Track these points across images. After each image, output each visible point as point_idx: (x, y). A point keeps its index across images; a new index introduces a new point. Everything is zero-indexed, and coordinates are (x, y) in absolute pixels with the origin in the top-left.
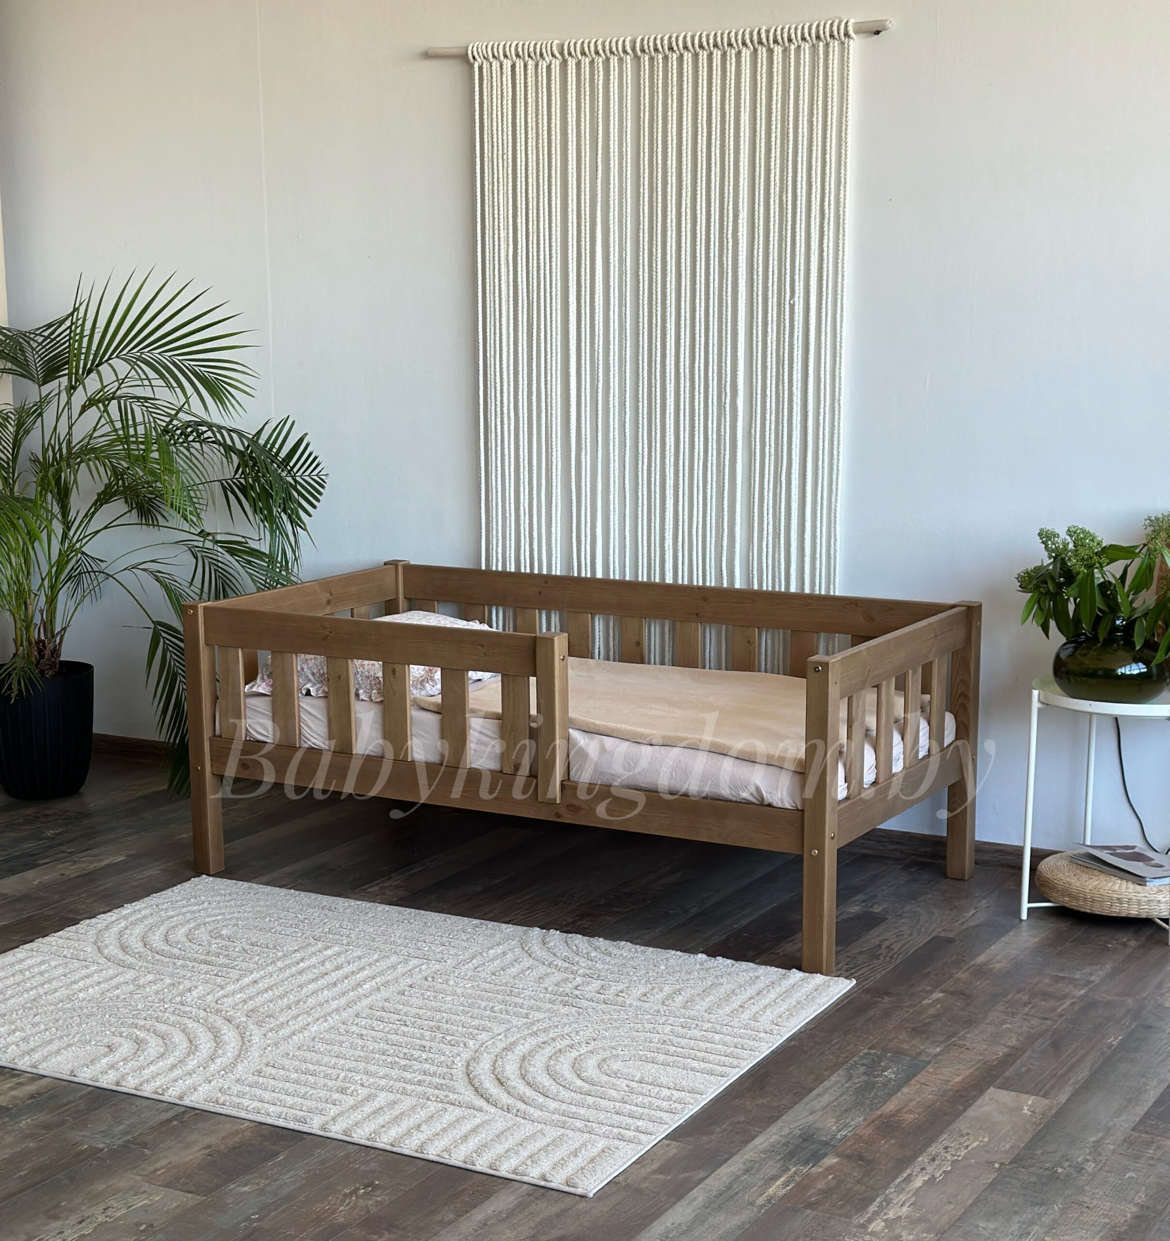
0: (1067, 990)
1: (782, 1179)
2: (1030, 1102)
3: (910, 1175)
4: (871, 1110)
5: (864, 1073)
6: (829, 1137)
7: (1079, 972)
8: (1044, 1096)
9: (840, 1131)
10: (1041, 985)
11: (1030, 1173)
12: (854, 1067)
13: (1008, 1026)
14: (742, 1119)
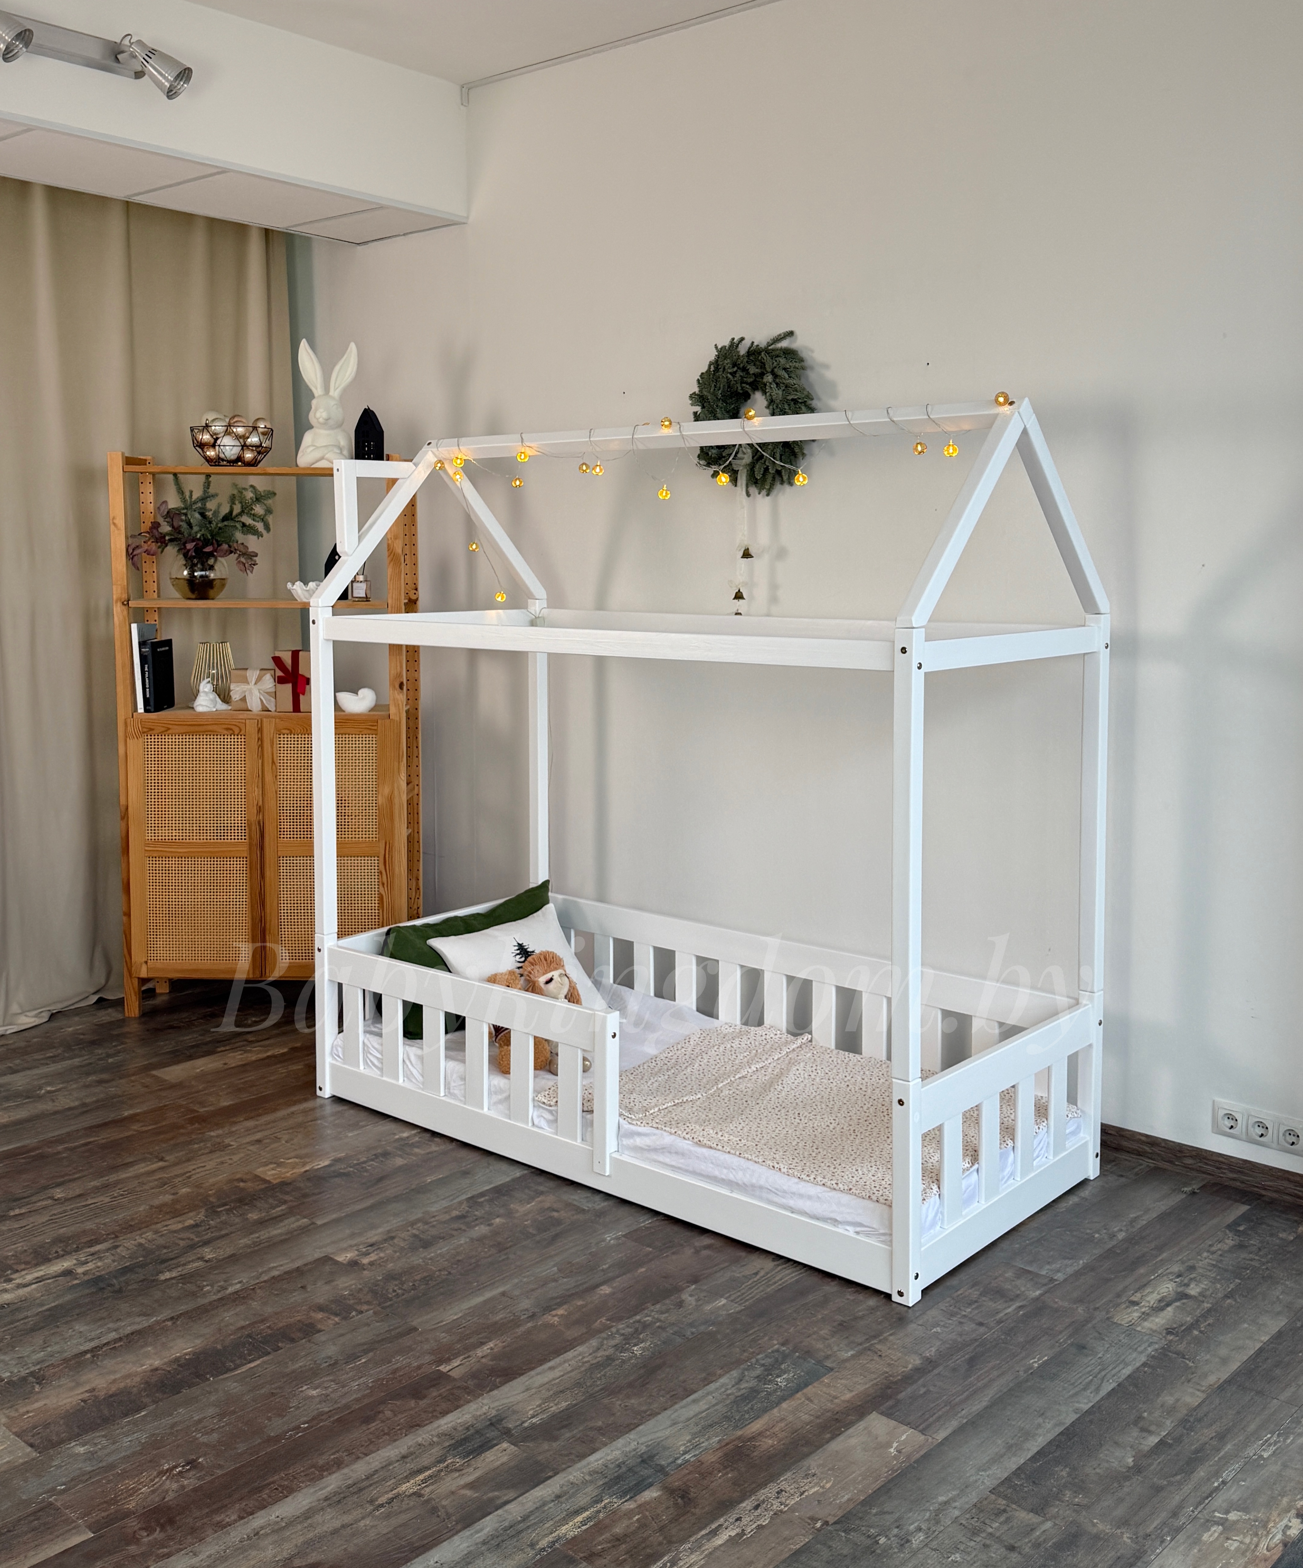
0: (1023, 1289)
1: (586, 1514)
2: (904, 1437)
3: (721, 1526)
4: (736, 1427)
5: (757, 1377)
6: (671, 1460)
7: (1048, 1267)
8: (922, 1432)
9: (685, 1453)
10: (1001, 1279)
11: (848, 1540)
12: (751, 1368)
13: (939, 1329)
14: (600, 1423)
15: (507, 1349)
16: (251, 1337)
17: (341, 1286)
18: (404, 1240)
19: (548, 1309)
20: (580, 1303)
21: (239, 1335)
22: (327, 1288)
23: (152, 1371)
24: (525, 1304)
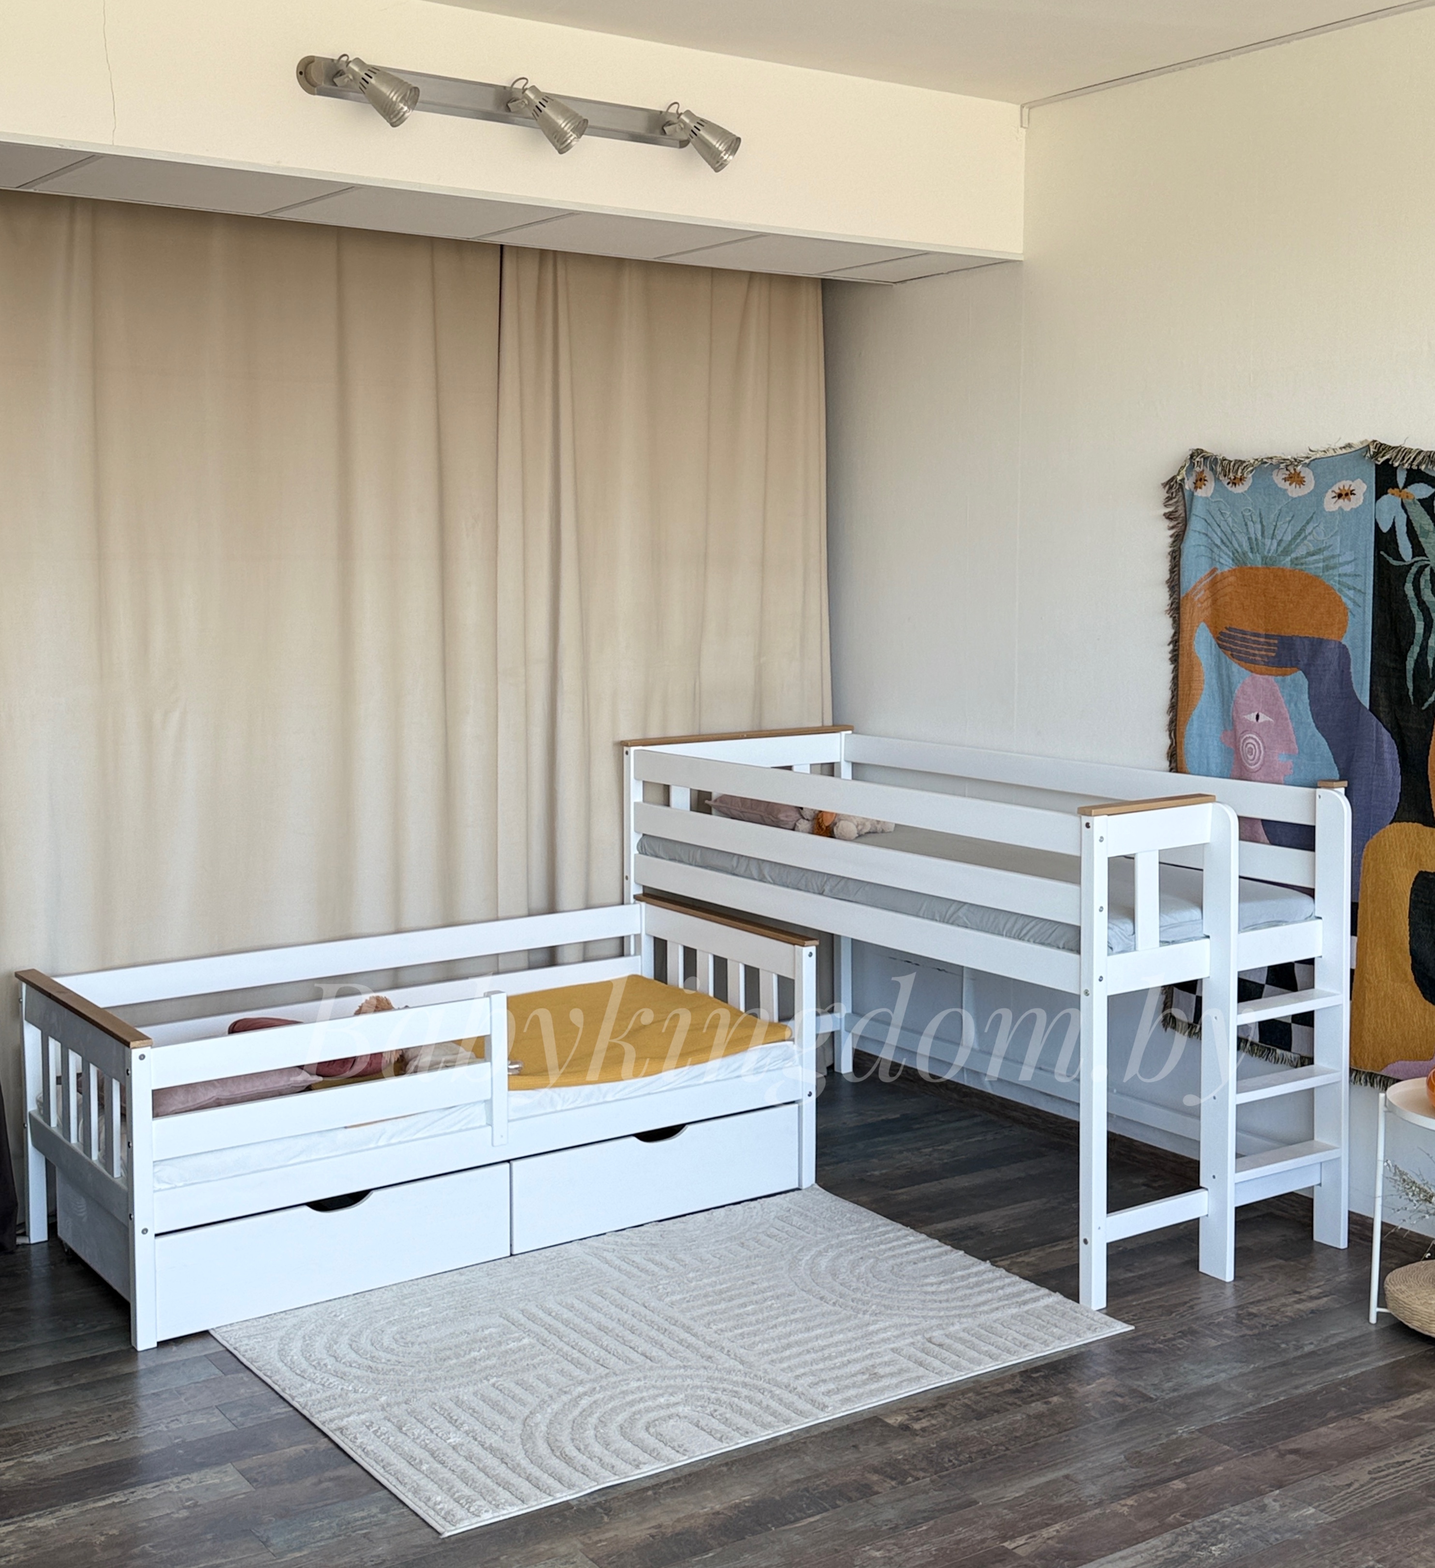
15: (1075, 1533)
16: (808, 1492)
17: (894, 1449)
18: (956, 1409)
19: (1116, 1498)
20: (1151, 1495)
21: (796, 1488)
22: (880, 1449)
23: (713, 1514)
24: (1091, 1489)
